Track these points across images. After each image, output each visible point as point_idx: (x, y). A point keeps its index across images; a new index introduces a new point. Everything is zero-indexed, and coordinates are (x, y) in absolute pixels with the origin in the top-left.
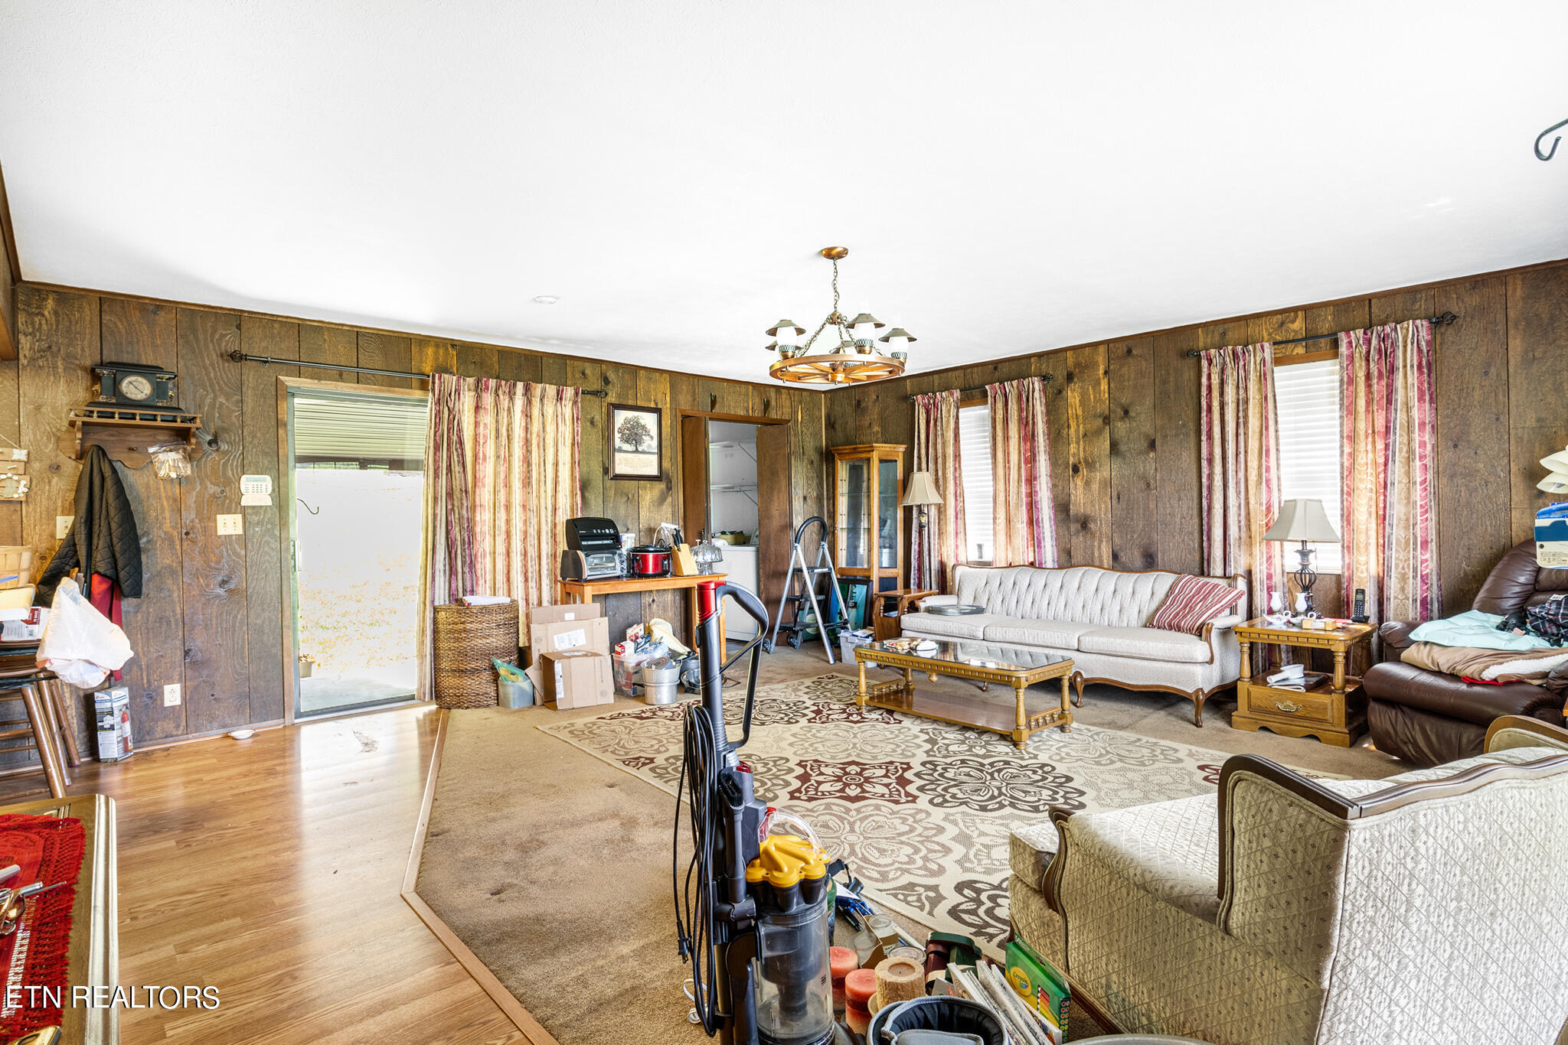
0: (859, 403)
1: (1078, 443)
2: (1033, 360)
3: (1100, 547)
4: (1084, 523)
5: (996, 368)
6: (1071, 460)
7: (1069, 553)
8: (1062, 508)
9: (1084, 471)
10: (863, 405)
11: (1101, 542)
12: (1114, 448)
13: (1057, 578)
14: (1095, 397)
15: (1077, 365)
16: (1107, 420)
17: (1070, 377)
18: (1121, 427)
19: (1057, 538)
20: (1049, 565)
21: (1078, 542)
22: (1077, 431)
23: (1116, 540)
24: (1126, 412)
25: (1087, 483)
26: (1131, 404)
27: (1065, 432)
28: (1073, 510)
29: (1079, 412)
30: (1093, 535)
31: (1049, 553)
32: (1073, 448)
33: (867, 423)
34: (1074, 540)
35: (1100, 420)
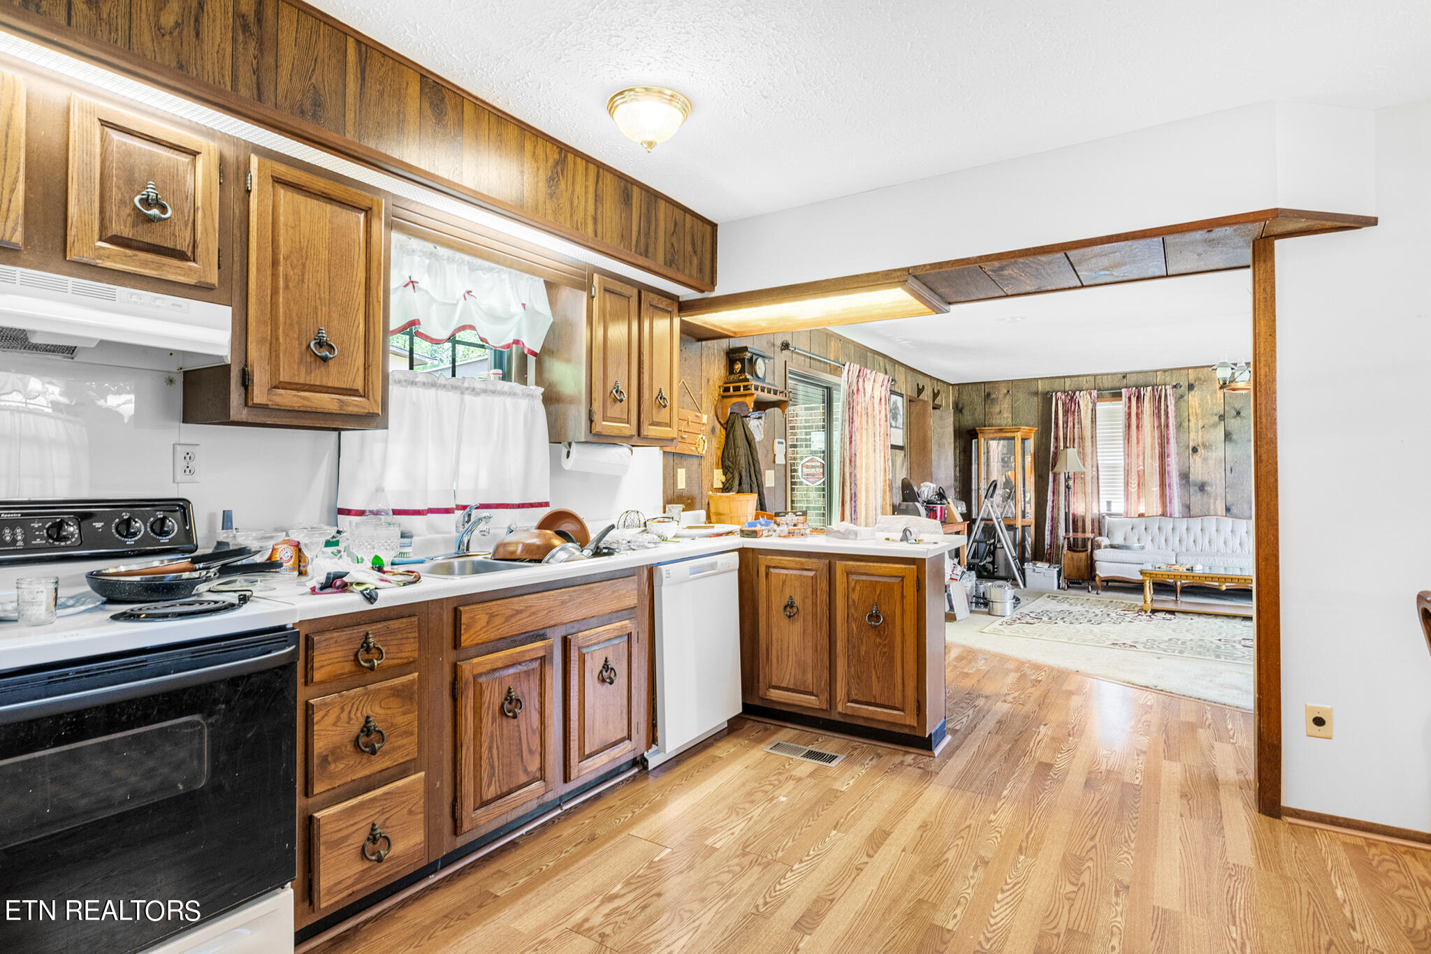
0: (988, 395)
1: (1197, 432)
2: (1158, 373)
3: (1215, 503)
4: (1202, 487)
5: (1124, 377)
6: (1191, 444)
7: (1188, 507)
8: (1185, 476)
9: (1201, 450)
10: (993, 396)
11: (1216, 499)
12: (1228, 436)
13: (1183, 524)
14: (1212, 402)
15: (1198, 379)
16: (1222, 418)
17: (1191, 387)
18: (1234, 424)
19: (1181, 497)
20: (1177, 515)
21: (1196, 499)
22: (1197, 424)
23: (1229, 498)
24: (1238, 413)
25: (1205, 460)
26: (1242, 408)
27: (1186, 424)
28: (1192, 477)
29: (1199, 411)
30: (1209, 495)
31: (1176, 507)
32: (1192, 435)
33: (997, 410)
34: (1192, 498)
35: (1217, 418)
